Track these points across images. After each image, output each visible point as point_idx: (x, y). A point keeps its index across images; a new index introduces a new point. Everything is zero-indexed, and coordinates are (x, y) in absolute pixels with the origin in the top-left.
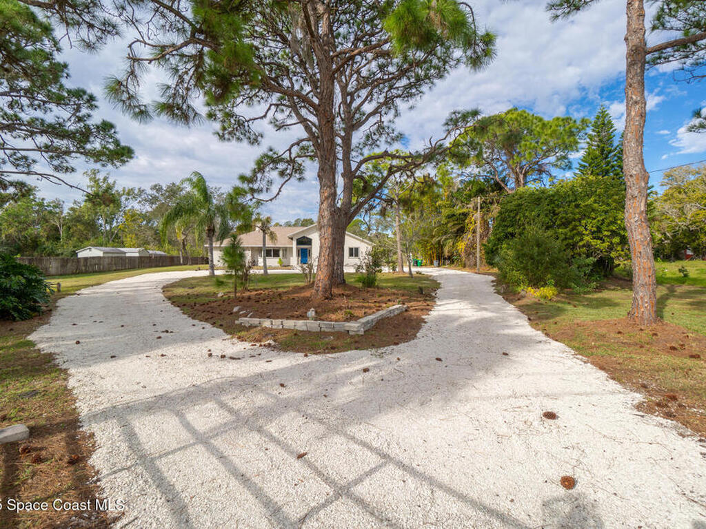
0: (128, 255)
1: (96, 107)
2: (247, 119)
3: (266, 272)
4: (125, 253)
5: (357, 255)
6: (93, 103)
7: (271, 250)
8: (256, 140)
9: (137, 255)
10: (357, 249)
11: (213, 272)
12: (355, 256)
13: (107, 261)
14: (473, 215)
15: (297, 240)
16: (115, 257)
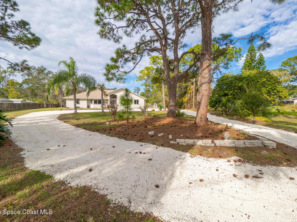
0: (14, 102)
1: (18, 10)
2: (118, 27)
3: (103, 111)
4: (13, 101)
5: (138, 103)
6: (16, 7)
7: (97, 101)
8: (118, 40)
9: (20, 102)
10: (138, 101)
11: (76, 111)
12: (137, 104)
13: (5, 106)
14: (191, 86)
15: (110, 96)
16: (10, 103)
